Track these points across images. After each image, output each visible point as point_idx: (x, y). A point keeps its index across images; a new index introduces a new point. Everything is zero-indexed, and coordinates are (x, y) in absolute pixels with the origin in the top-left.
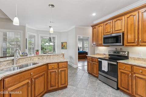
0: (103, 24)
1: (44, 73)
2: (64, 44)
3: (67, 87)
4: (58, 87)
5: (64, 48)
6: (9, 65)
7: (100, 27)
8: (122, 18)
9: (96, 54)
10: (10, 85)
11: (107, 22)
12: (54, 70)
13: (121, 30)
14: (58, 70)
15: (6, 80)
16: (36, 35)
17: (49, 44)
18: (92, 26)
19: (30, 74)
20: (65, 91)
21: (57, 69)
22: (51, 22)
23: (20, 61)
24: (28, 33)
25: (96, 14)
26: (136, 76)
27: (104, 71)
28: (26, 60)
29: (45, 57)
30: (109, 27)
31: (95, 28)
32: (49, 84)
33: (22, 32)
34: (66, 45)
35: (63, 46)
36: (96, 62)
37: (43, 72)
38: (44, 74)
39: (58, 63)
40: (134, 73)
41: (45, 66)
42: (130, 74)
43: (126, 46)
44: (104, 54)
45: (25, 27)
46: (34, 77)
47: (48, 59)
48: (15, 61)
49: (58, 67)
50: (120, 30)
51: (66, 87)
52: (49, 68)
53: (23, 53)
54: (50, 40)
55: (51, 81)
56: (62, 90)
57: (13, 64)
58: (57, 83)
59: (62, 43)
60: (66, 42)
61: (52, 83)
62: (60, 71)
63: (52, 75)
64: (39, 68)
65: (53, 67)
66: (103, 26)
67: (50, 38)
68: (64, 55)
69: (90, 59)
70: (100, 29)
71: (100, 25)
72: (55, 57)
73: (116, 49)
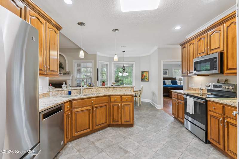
0: (195, 40)
1: (106, 104)
2: (145, 74)
3: (133, 127)
4: (121, 123)
5: (145, 79)
6: (78, 93)
7: (191, 45)
8: (220, 28)
9: (190, 89)
10: (76, 107)
11: (200, 37)
12: (116, 103)
13: (219, 48)
14: (121, 104)
15: (73, 102)
16: (108, 63)
17: (123, 74)
18: (182, 45)
19: (91, 102)
20: (129, 129)
21: (120, 102)
22: (122, 46)
23: (86, 91)
24: (99, 61)
25: (182, 27)
26: (228, 122)
27: (189, 113)
28: (92, 90)
29: (110, 89)
30: (202, 44)
31: (185, 47)
32: (112, 118)
33: (93, 61)
34: (147, 76)
35: (144, 77)
36: (182, 100)
37: (104, 103)
38: (106, 106)
39: (121, 96)
40: (226, 118)
41: (107, 97)
42: (221, 119)
43: (226, 74)
44: (200, 89)
45: (96, 55)
46: (95, 106)
47: (113, 91)
48: (82, 90)
49: (121, 100)
50: (217, 48)
51: (131, 125)
52: (112, 100)
53: (89, 84)
54: (124, 69)
55: (113, 115)
56: (126, 128)
57: (80, 93)
58: (120, 118)
59: (142, 73)
60: (148, 71)
61: (114, 117)
62: (124, 105)
63: (114, 108)
64: (100, 98)
65: (115, 99)
66: (195, 43)
67: (124, 66)
68: (133, 88)
69: (175, 95)
70: (192, 48)
71: (191, 42)
72: (121, 89)
73: (218, 80)
